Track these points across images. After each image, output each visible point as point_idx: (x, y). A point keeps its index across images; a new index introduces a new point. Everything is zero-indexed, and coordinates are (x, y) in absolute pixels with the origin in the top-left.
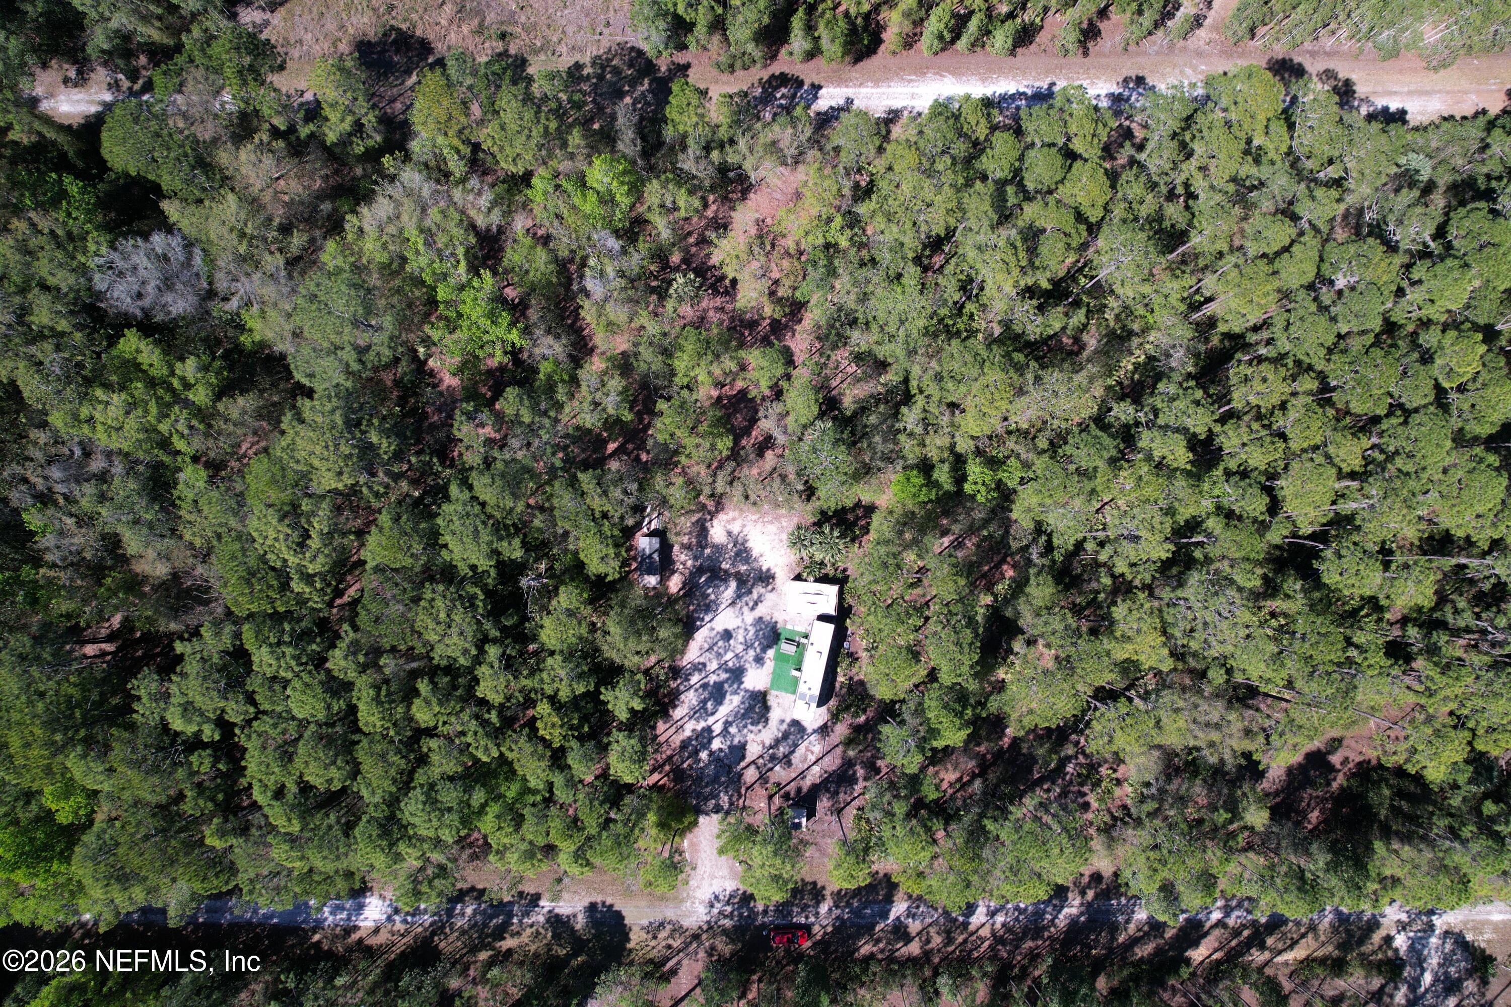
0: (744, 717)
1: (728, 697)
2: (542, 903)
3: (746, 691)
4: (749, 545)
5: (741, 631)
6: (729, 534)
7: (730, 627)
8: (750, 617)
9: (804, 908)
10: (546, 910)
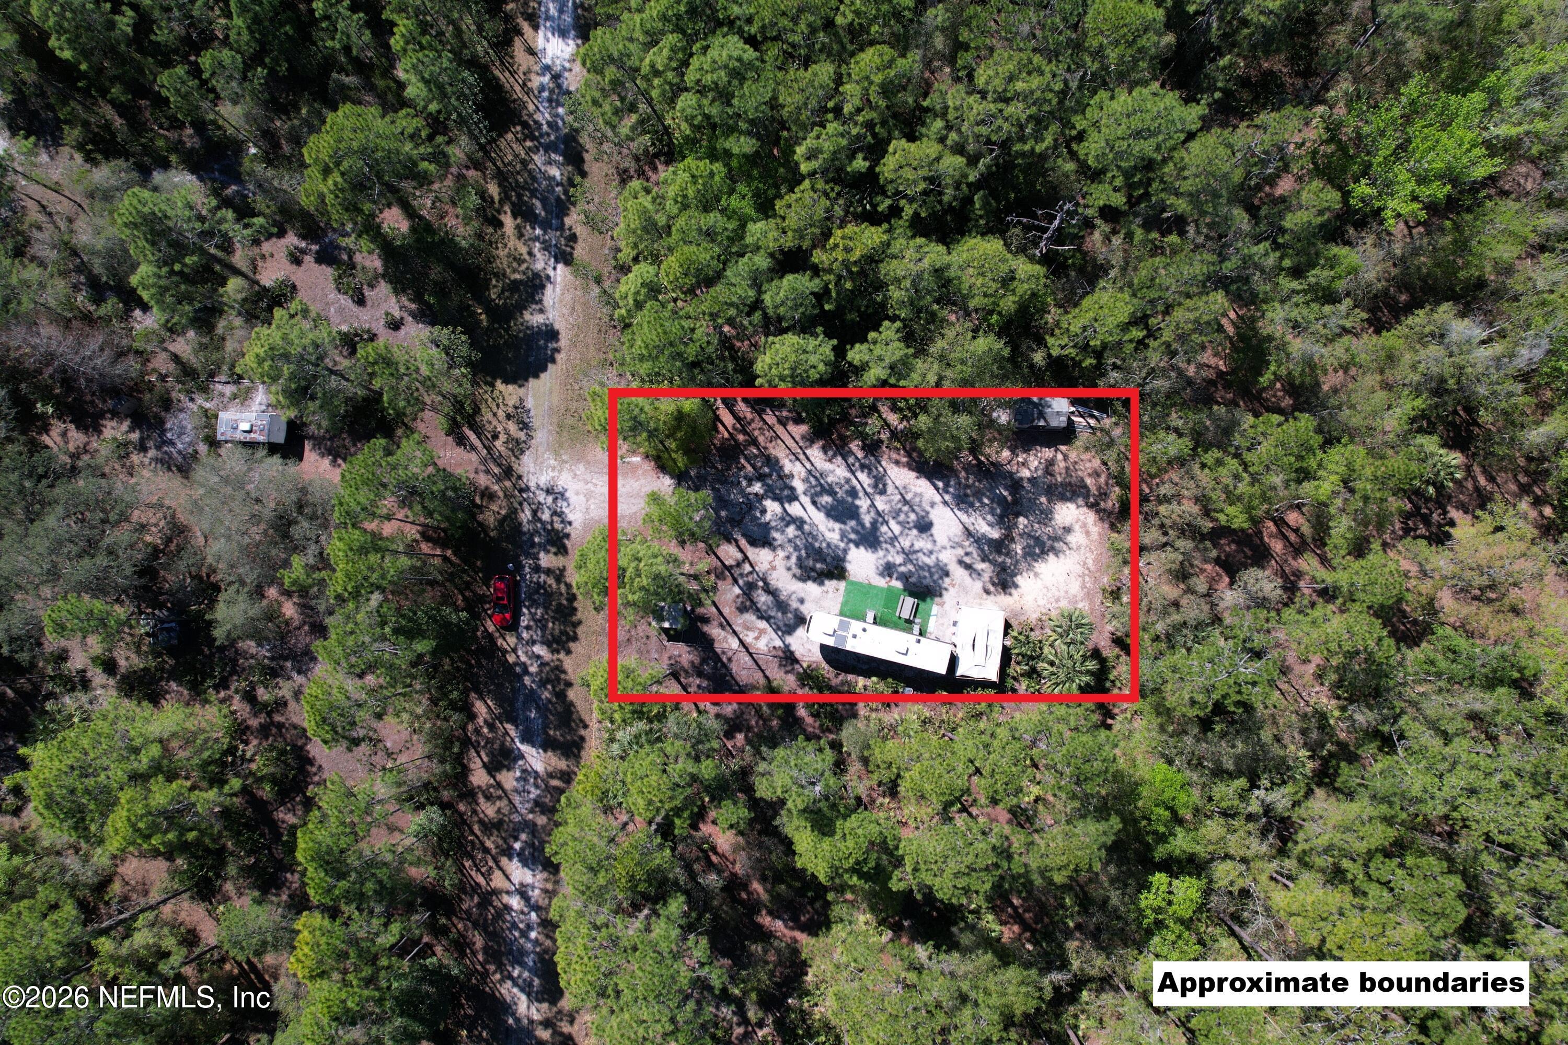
0: (809, 547)
1: (837, 526)
2: (560, 267)
3: (845, 551)
4: (1051, 557)
5: (929, 546)
6: (1068, 530)
7: (935, 530)
8: (948, 557)
9: (541, 624)
10: (551, 273)
